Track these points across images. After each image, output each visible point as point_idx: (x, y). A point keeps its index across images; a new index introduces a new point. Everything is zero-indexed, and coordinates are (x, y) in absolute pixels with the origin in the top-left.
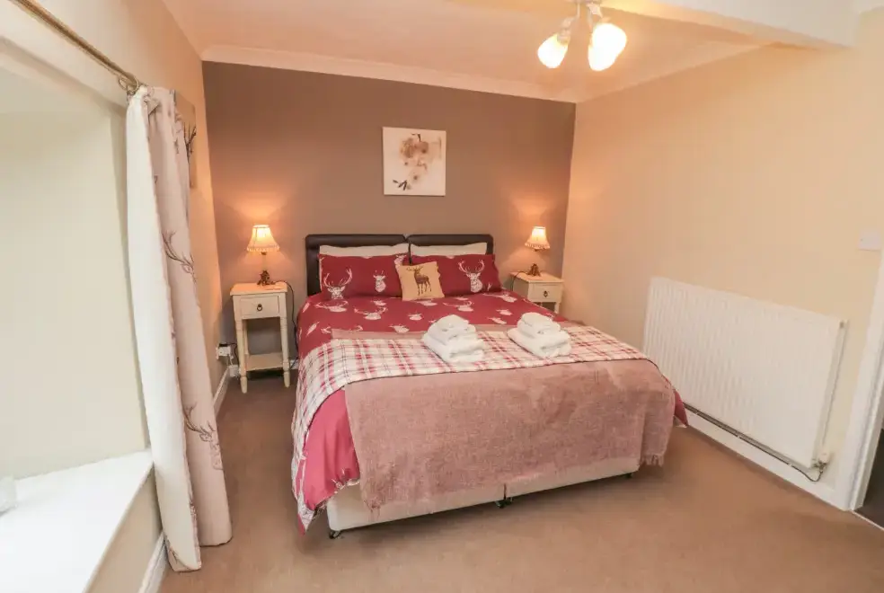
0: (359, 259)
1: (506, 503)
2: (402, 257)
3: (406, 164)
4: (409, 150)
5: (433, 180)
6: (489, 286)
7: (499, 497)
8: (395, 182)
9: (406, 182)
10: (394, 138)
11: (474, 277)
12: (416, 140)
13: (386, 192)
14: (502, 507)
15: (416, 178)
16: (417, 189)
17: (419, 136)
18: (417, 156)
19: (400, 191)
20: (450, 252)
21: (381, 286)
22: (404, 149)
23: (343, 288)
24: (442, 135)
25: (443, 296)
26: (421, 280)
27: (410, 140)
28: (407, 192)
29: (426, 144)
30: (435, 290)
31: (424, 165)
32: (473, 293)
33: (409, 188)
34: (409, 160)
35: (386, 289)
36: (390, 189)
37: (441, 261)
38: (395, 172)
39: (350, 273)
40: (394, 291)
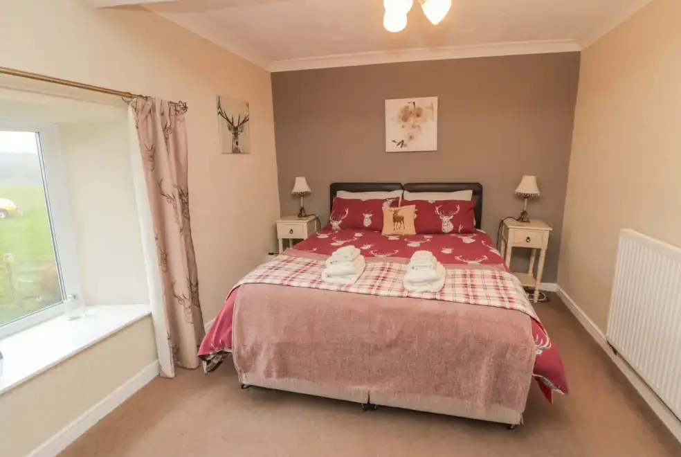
0: (358, 201)
1: (369, 408)
2: (391, 200)
3: (403, 127)
4: (405, 116)
5: (426, 138)
6: (460, 228)
7: (364, 401)
8: (394, 141)
9: (403, 141)
10: (394, 107)
11: (446, 219)
12: (411, 107)
13: (387, 151)
14: (365, 410)
15: (411, 137)
16: (412, 147)
17: (414, 103)
18: (412, 120)
19: (399, 149)
20: (431, 197)
21: (367, 222)
22: (401, 115)
23: (340, 222)
24: (435, 100)
25: (414, 233)
26: (398, 219)
27: (408, 107)
28: (404, 149)
29: (420, 109)
30: (409, 228)
31: (419, 126)
32: (444, 233)
33: (405, 146)
34: (405, 124)
35: (372, 225)
36: (391, 147)
37: (420, 205)
38: (394, 133)
39: (347, 212)
40: (377, 226)
